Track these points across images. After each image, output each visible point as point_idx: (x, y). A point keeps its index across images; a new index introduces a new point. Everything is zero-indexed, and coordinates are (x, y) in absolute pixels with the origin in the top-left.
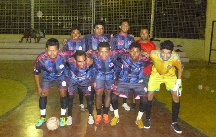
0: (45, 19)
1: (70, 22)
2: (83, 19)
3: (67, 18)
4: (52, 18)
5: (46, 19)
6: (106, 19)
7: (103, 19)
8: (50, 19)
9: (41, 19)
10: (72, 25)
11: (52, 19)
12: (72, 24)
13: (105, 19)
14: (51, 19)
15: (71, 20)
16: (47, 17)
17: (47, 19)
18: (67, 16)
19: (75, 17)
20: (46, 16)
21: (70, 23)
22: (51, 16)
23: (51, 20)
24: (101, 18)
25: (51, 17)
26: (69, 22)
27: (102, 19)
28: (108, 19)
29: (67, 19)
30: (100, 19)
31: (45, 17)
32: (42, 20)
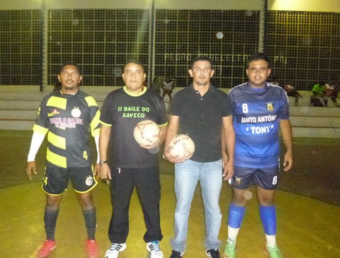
0: (175, 58)
1: (219, 64)
2: (242, 60)
3: (213, 57)
4: (188, 57)
5: (176, 60)
6: (284, 59)
7: (279, 59)
8: (183, 58)
9: (167, 58)
10: (222, 70)
11: (188, 59)
12: (223, 68)
13: (282, 59)
14: (186, 58)
15: (221, 60)
16: (178, 56)
17: (178, 58)
18: (215, 53)
19: (227, 55)
20: (177, 54)
21: (218, 66)
22: (184, 54)
23: (186, 61)
24: (276, 57)
25: (186, 56)
26: (217, 64)
27: (277, 59)
28: (287, 59)
29: (214, 59)
30: (273, 58)
31: (175, 56)
32: (170, 61)
